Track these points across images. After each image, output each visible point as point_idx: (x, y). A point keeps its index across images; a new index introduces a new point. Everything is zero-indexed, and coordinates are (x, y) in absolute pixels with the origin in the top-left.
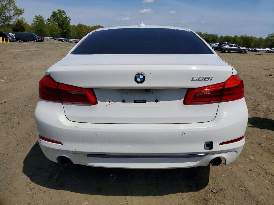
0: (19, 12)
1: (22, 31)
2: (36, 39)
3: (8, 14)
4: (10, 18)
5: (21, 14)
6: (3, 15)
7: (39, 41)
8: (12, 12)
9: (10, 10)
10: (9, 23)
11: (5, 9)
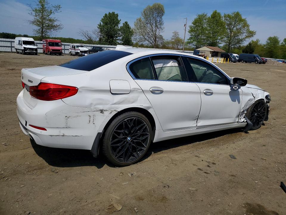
0: (251, 34)
1: (251, 53)
2: (257, 61)
3: (240, 37)
4: (242, 40)
5: (252, 36)
6: (237, 38)
7: (260, 63)
8: (245, 35)
9: (243, 33)
10: (240, 45)
11: (239, 33)
